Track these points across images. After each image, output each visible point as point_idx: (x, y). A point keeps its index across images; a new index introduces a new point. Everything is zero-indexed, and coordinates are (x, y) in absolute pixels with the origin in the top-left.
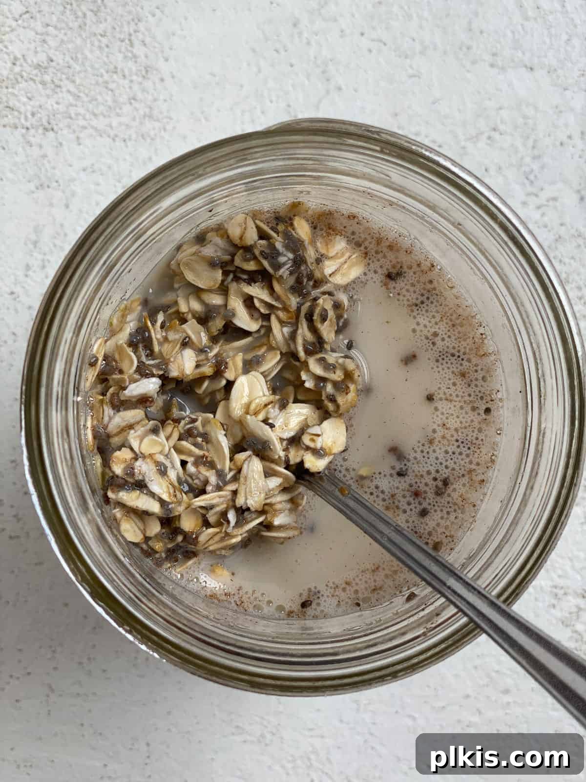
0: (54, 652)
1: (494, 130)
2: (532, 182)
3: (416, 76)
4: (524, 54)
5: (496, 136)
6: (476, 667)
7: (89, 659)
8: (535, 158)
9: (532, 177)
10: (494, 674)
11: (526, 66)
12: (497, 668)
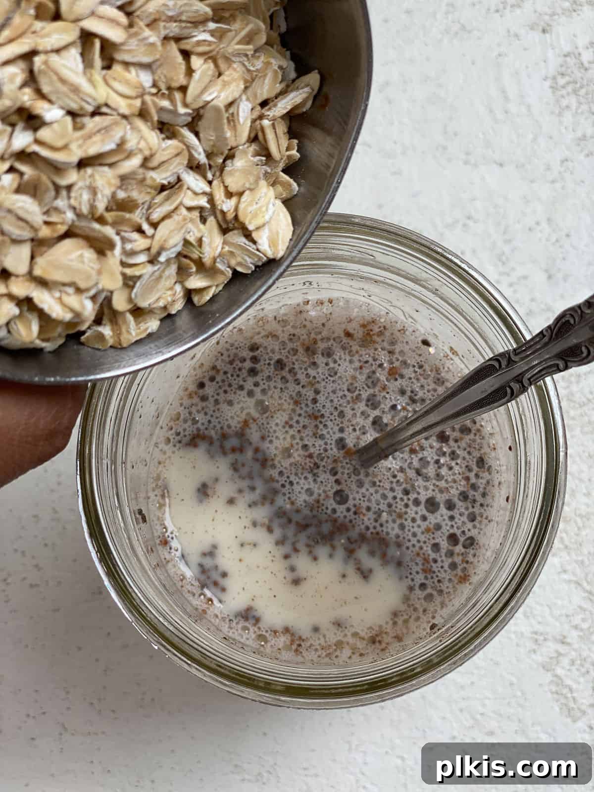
0: (68, 693)
1: (469, 218)
2: (504, 263)
3: (397, 173)
4: (494, 152)
5: (470, 223)
6: (461, 710)
7: (99, 700)
8: (508, 241)
9: (504, 258)
10: (478, 717)
11: (495, 162)
12: (481, 710)
